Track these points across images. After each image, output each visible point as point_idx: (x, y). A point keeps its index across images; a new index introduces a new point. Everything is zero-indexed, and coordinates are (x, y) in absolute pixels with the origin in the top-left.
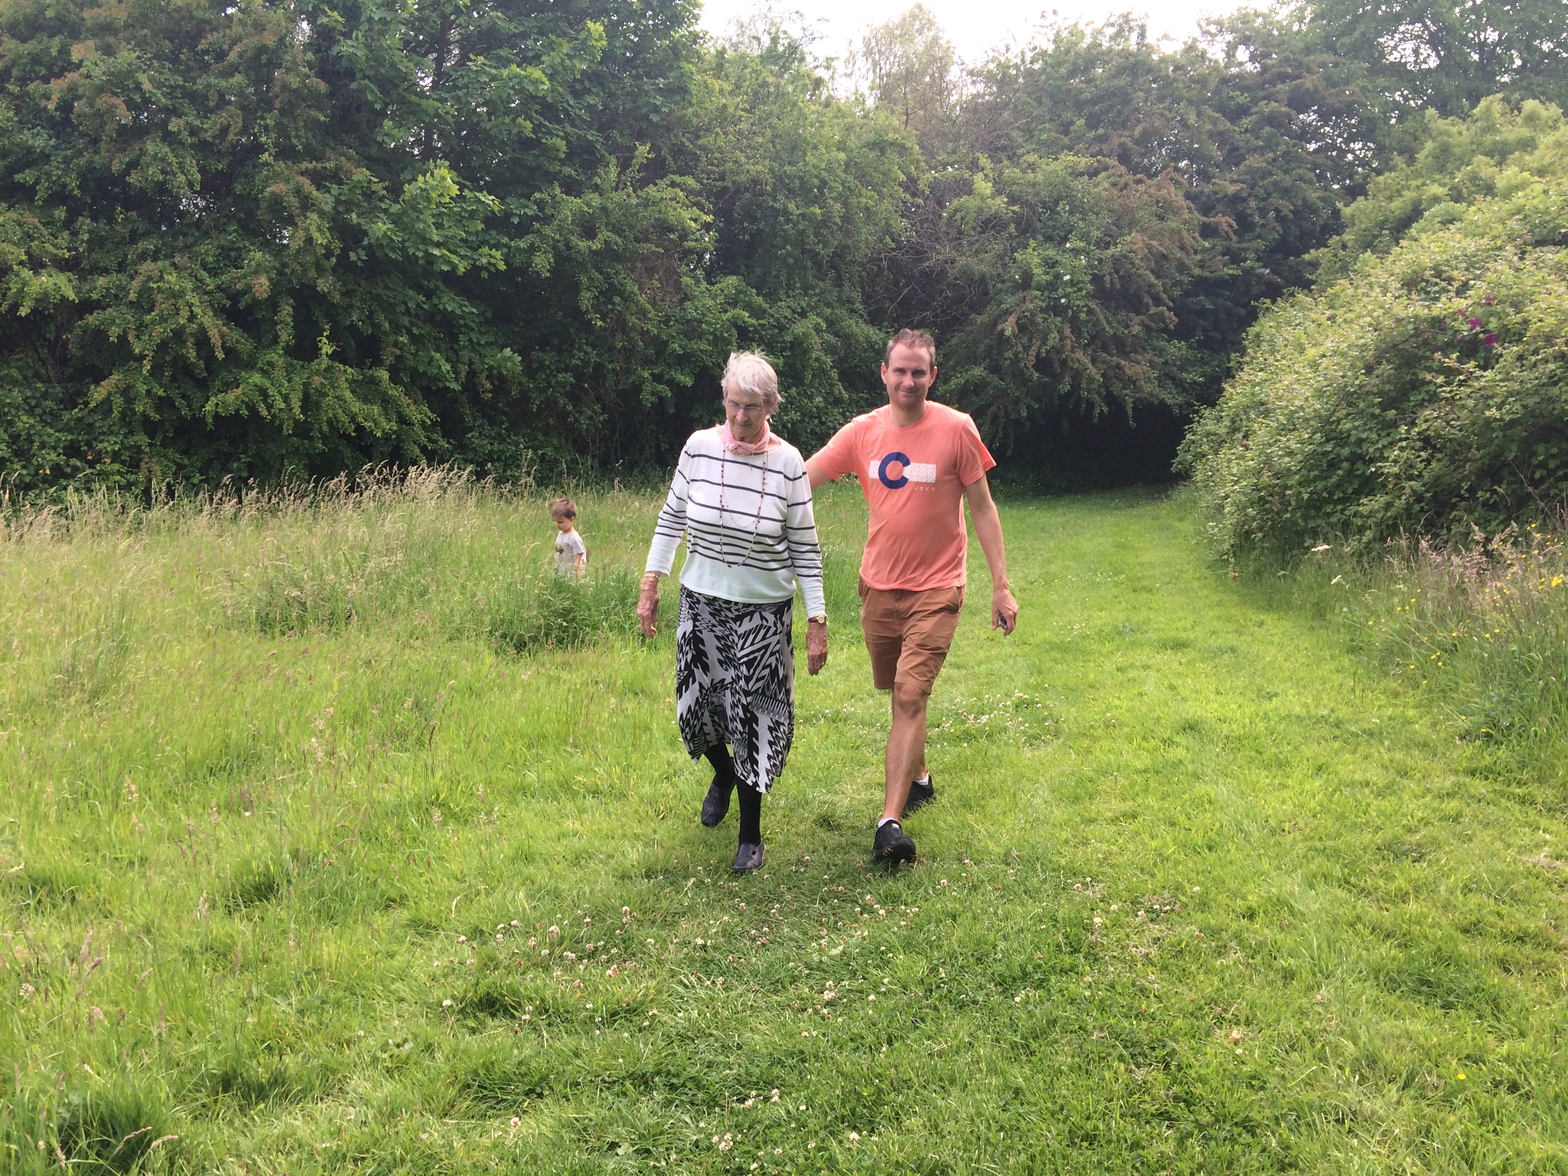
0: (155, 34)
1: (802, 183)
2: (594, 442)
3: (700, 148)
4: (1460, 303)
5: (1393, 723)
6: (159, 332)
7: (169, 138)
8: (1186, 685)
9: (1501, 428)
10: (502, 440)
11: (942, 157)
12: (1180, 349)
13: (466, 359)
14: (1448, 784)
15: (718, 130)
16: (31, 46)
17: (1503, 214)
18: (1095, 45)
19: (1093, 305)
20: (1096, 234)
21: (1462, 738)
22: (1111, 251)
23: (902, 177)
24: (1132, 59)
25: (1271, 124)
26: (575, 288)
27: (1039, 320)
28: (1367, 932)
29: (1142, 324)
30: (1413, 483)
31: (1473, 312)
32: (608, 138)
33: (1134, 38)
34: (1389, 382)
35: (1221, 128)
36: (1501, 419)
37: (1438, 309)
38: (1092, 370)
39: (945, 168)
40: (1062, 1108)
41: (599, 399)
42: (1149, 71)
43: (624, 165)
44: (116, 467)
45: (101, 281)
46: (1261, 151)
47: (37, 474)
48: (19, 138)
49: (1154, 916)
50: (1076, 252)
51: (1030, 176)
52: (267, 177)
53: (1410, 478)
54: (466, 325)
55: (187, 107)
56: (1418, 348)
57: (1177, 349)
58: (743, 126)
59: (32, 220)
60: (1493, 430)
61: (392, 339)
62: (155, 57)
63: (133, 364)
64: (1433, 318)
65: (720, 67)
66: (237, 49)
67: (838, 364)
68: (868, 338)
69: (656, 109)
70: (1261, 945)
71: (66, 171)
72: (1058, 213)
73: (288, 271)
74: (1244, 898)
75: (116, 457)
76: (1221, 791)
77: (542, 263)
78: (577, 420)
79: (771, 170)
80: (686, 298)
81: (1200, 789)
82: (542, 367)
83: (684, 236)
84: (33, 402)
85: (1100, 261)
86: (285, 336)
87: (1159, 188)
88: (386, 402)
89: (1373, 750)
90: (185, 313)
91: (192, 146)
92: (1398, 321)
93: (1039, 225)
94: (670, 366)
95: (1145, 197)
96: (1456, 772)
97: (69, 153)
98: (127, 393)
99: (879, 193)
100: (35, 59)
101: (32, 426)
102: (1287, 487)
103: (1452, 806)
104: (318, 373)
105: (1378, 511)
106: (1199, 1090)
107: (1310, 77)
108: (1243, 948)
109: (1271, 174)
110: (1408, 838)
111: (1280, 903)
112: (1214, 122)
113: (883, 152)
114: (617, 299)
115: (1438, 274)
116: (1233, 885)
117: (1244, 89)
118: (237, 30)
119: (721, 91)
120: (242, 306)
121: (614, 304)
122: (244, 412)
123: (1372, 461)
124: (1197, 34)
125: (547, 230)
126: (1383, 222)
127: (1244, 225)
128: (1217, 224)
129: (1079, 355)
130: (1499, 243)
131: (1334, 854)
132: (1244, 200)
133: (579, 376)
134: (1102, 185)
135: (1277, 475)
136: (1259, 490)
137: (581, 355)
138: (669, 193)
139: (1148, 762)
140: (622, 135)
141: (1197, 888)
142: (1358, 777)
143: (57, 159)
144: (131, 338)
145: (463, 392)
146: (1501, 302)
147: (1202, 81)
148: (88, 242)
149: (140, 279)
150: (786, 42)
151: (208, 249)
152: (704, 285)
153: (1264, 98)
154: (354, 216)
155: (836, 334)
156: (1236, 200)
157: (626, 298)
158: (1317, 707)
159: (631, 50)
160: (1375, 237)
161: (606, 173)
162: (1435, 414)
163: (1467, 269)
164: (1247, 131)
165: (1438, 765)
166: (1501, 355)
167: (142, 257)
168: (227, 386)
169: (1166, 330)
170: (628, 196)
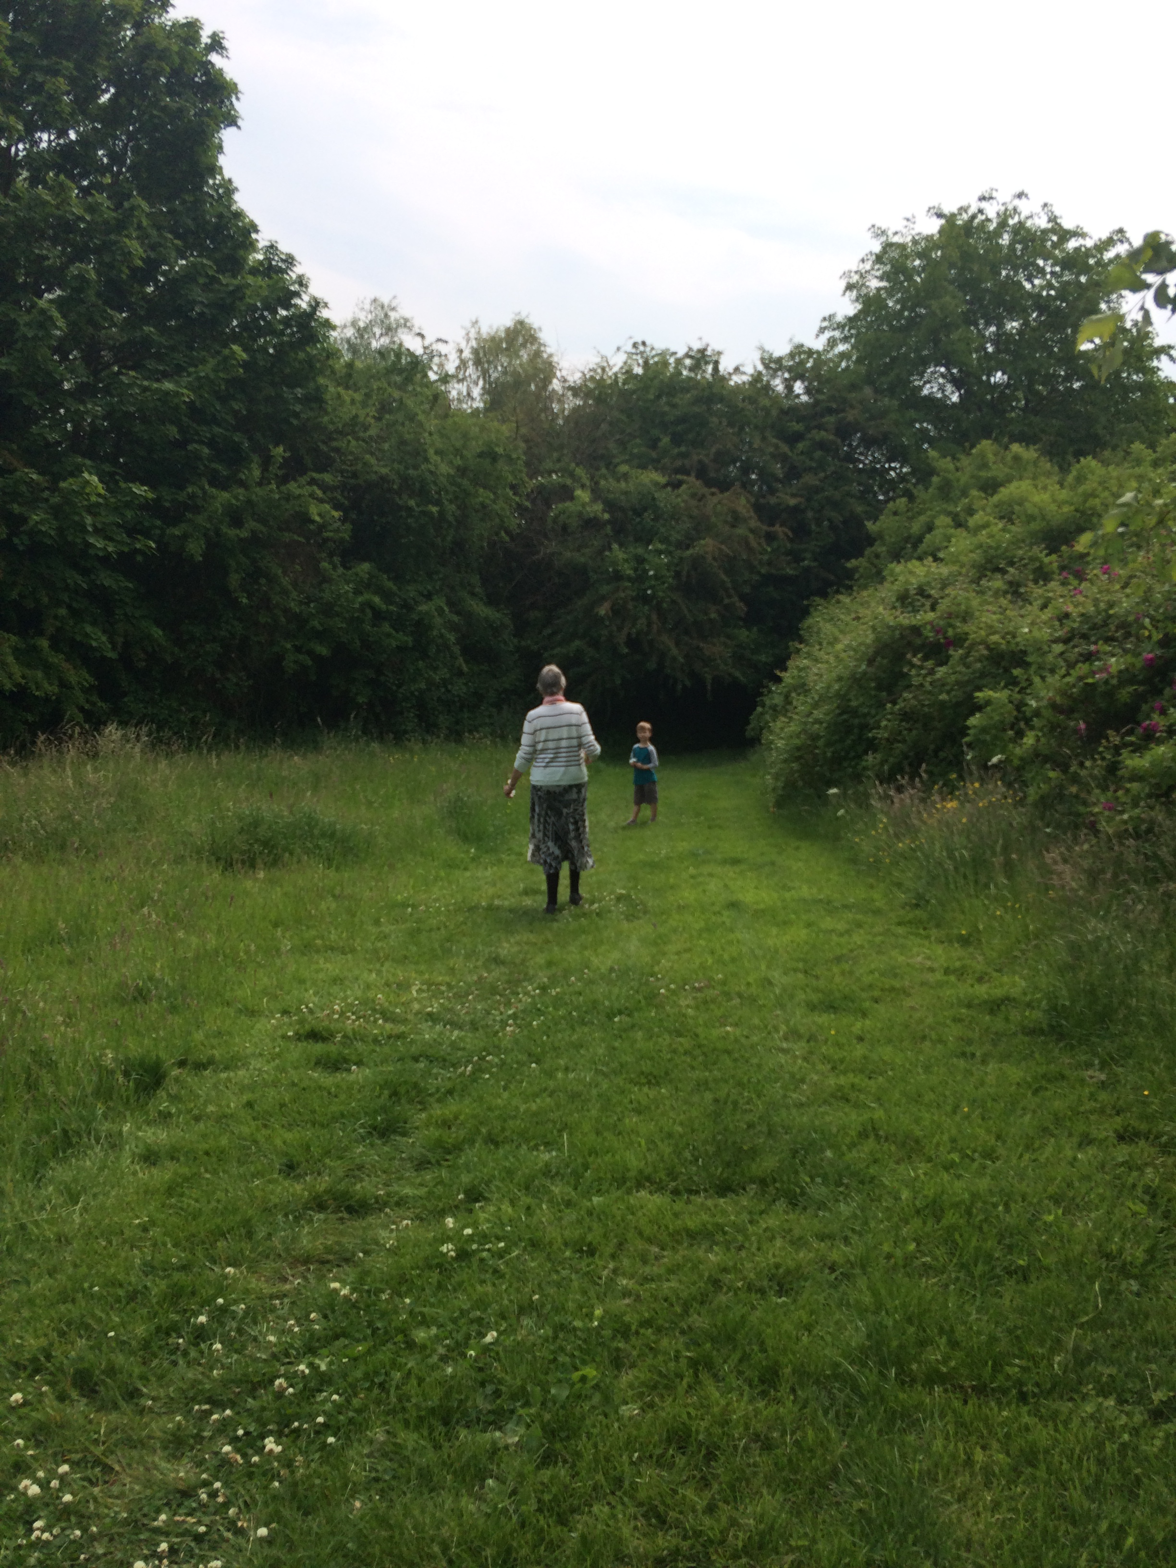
2: (240, 706)
3: (334, 450)
10: (155, 704)
11: (548, 465)
12: (750, 633)
13: (121, 631)
15: (350, 436)
18: (677, 374)
19: (675, 596)
20: (676, 537)
23: (513, 482)
24: (708, 388)
25: (822, 449)
26: (225, 571)
27: (630, 606)
29: (718, 612)
30: (901, 745)
31: (938, 623)
32: (251, 439)
34: (882, 672)
35: (782, 451)
37: (917, 619)
38: (675, 651)
39: (550, 475)
41: (245, 668)
43: (265, 464)
46: (814, 470)
50: (659, 552)
51: (623, 485)
56: (899, 648)
61: (51, 613)
64: (913, 627)
65: (349, 378)
67: (460, 640)
68: (486, 619)
69: (296, 415)
72: (645, 519)
77: (195, 548)
78: (224, 686)
79: (398, 473)
80: (325, 581)
82: (193, 638)
85: (681, 559)
87: (730, 500)
92: (889, 627)
94: (309, 639)
95: (719, 507)
99: (494, 493)
107: (852, 412)
109: (823, 490)
112: (775, 446)
113: (494, 460)
114: (263, 581)
115: (921, 592)
117: (798, 419)
119: (353, 401)
121: (259, 584)
123: (871, 729)
124: (762, 369)
125: (200, 519)
127: (801, 531)
128: (776, 534)
129: (665, 638)
132: (801, 512)
133: (226, 646)
134: (681, 497)
136: (799, 749)
137: (229, 628)
138: (306, 491)
140: (263, 438)
145: (120, 660)
146: (956, 616)
147: (766, 410)
150: (408, 357)
153: (815, 427)
156: (793, 512)
157: (271, 580)
159: (270, 361)
161: (250, 471)
162: (910, 696)
163: (940, 589)
164: (802, 453)
166: (952, 656)
169: (741, 618)
170: (271, 491)
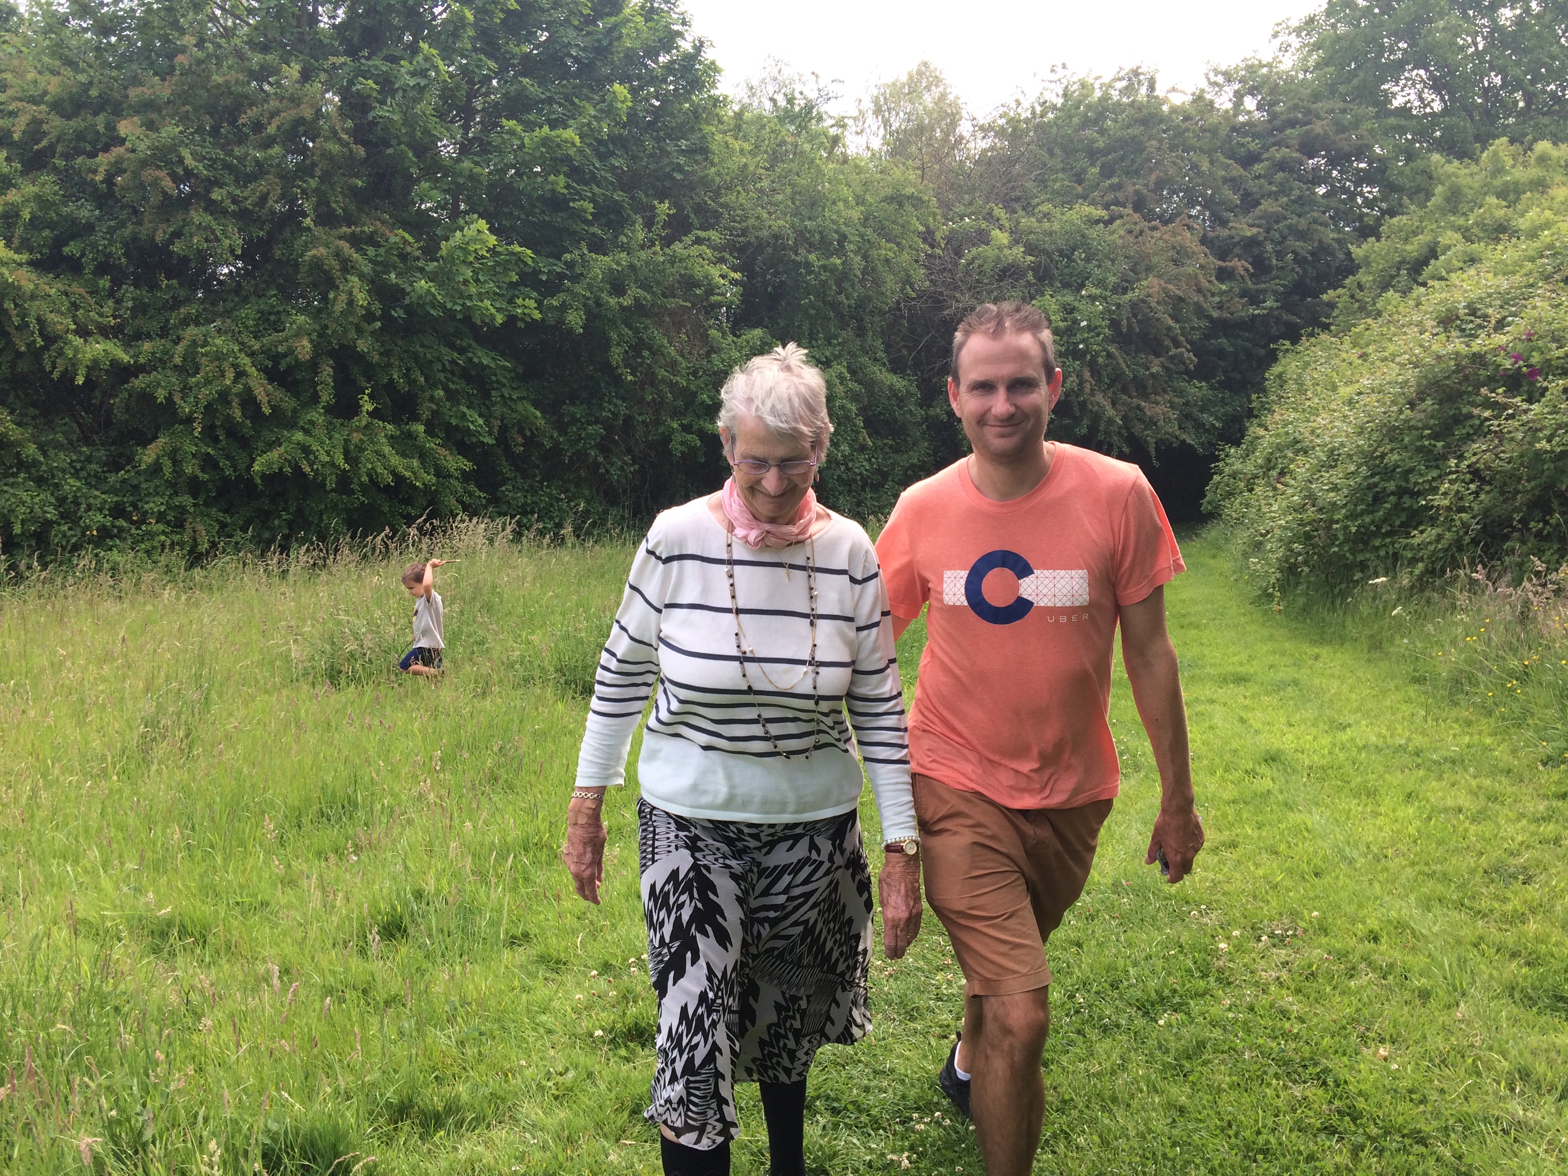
0: (196, 110)
1: (822, 238)
2: (624, 492)
3: (722, 205)
4: (1500, 339)
5: (1473, 751)
6: (206, 394)
7: (212, 207)
8: (1256, 718)
9: (1552, 460)
10: (533, 491)
11: (959, 209)
12: (1200, 388)
13: (498, 414)
14: (1541, 808)
15: (739, 188)
16: (76, 124)
17: (1531, 253)
18: (1106, 98)
19: (1112, 349)
20: (1112, 280)
21: (1545, 764)
22: (1129, 295)
23: (921, 229)
24: (1145, 111)
25: (1282, 170)
26: (606, 344)
28: (1493, 951)
29: (1163, 365)
30: (1463, 515)
31: (1514, 348)
32: (633, 198)
33: (1143, 90)
34: (1432, 417)
35: (1234, 173)
36: (1552, 451)
37: (1477, 346)
38: (1110, 412)
39: (962, 219)
40: (1230, 1125)
41: (629, 451)
42: (1161, 121)
43: (649, 224)
44: (161, 527)
45: (147, 346)
46: (1275, 196)
47: (83, 534)
48: (65, 210)
49: (1279, 941)
50: (1093, 298)
51: (1046, 225)
52: (306, 243)
53: (1461, 510)
54: (498, 382)
55: (228, 179)
56: (1460, 383)
57: (1198, 390)
58: (765, 183)
59: (78, 289)
60: (1544, 462)
61: (427, 394)
62: (196, 132)
63: (179, 427)
64: (1474, 354)
65: (738, 128)
66: (276, 122)
67: (862, 411)
68: (891, 387)
69: (679, 168)
70: (1391, 966)
71: (112, 242)
72: (1074, 261)
73: (329, 332)
74: (1364, 923)
75: (161, 517)
76: (1315, 819)
77: (575, 319)
78: (607, 471)
79: (793, 226)
80: (712, 350)
81: (1295, 818)
82: (574, 420)
83: (711, 290)
84: (78, 466)
85: (1118, 306)
86: (326, 396)
87: (1174, 234)
88: (423, 455)
89: (1458, 777)
90: (230, 375)
91: (234, 214)
92: (1439, 358)
93: (1055, 272)
94: (699, 417)
95: (1161, 243)
96: (1546, 797)
97: (112, 223)
98: (174, 456)
99: (898, 244)
100: (80, 136)
101: (79, 489)
102: (1333, 522)
103: (1549, 829)
104: (358, 429)
105: (1430, 543)
106: (1361, 1104)
107: (1319, 123)
108: (1374, 970)
109: (1286, 219)
110: (1512, 861)
111: (1401, 926)
112: (1227, 167)
113: (901, 205)
114: (646, 353)
115: (1473, 312)
116: (1351, 909)
117: (1255, 136)
118: (273, 104)
119: (742, 151)
120: (282, 367)
121: (643, 357)
122: (287, 470)
123: (1419, 494)
124: (1204, 85)
125: (579, 289)
126: (1400, 263)
127: (1261, 267)
128: (1233, 269)
129: (1099, 398)
130: (1531, 281)
131: (1445, 878)
132: (1259, 244)
133: (609, 427)
134: (1117, 234)
135: (1320, 510)
136: (1304, 525)
137: (612, 407)
138: (694, 250)
139: (1236, 794)
140: (647, 196)
141: (1315, 913)
142: (1450, 803)
143: (102, 228)
144: (177, 398)
145: (498, 445)
146: (1541, 337)
147: (1213, 131)
148: (132, 309)
149: (184, 343)
150: (802, 103)
151: (248, 313)
152: (730, 338)
153: (1274, 144)
154: (393, 276)
155: (859, 382)
156: (1251, 244)
157: (656, 352)
158: (1392, 736)
159: (653, 113)
160: (1392, 277)
161: (633, 232)
162: (1484, 447)
163: (1501, 307)
164: (1258, 177)
165: (1528, 789)
166: (1546, 389)
167: (185, 322)
168: (271, 446)
169: (1187, 372)
170: (655, 253)
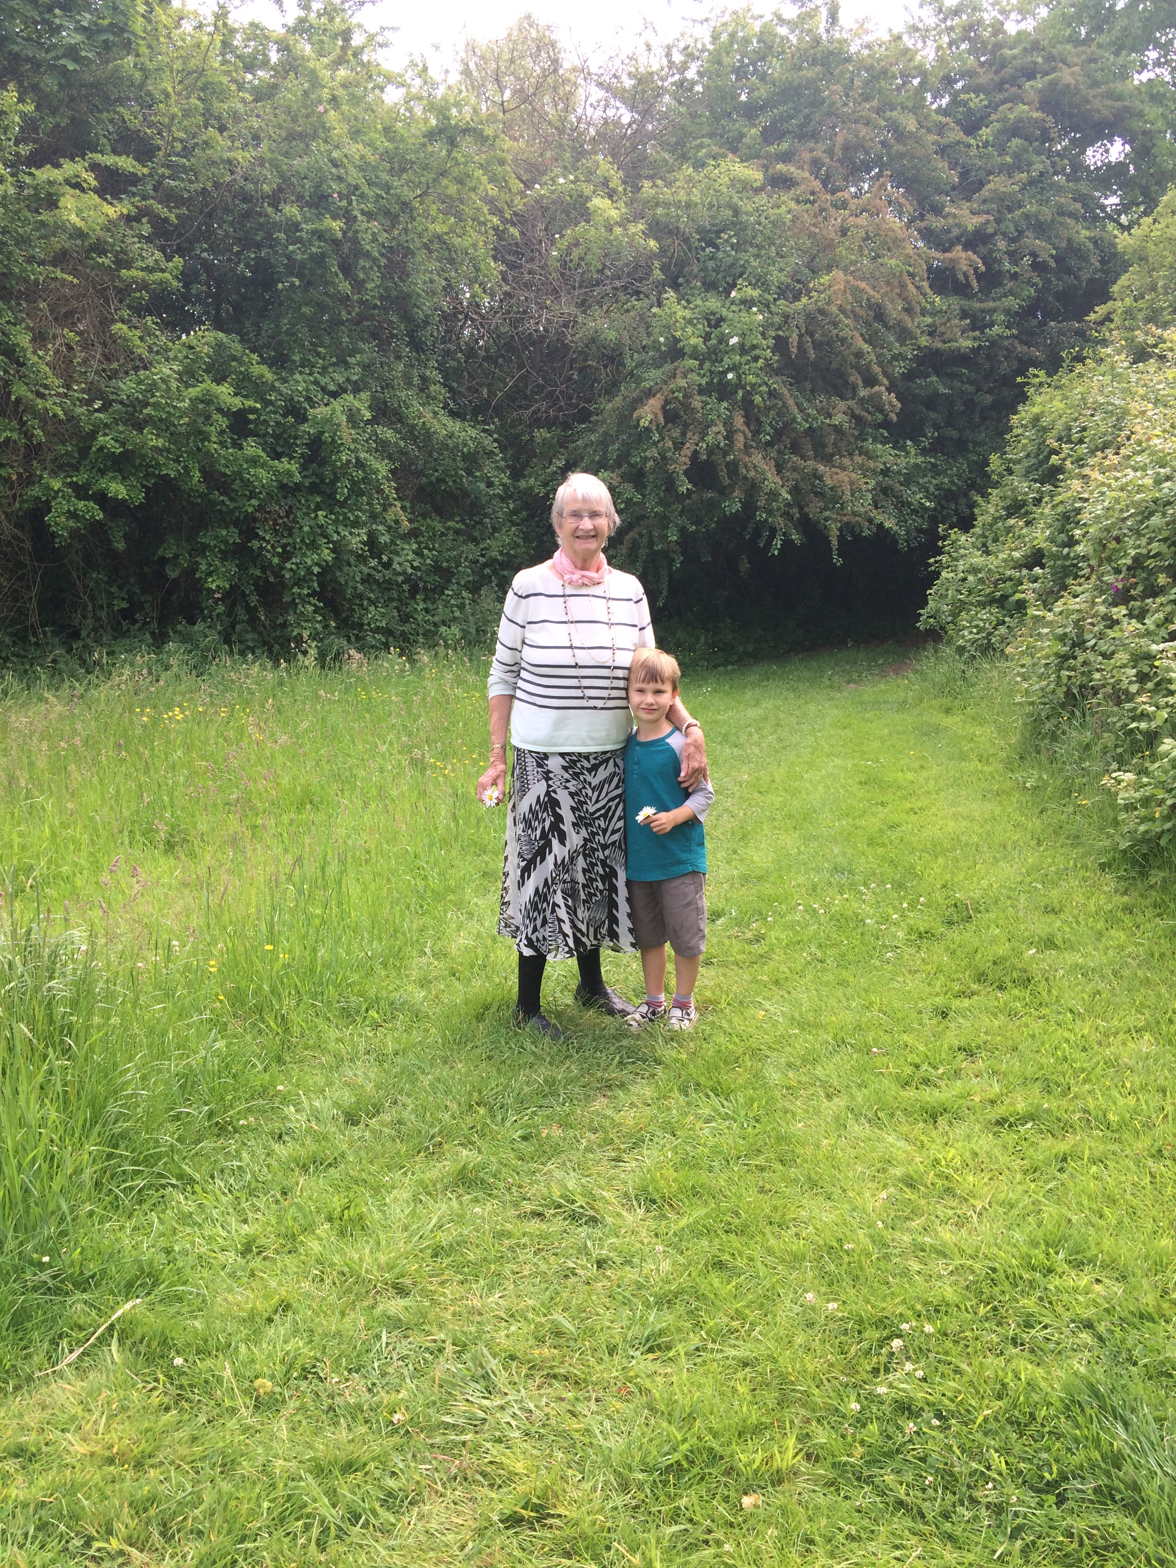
19: (777, 383)
20: (778, 278)
22: (803, 302)
24: (824, 48)
27: (697, 402)
29: (850, 412)
38: (772, 480)
46: (1009, 170)
50: (747, 303)
72: (722, 249)
85: (786, 317)
107: (1067, 72)
109: (1023, 204)
117: (977, 90)
129: (757, 458)
132: (989, 238)
153: (1006, 101)
156: (979, 237)
164: (987, 144)
169: (887, 425)
